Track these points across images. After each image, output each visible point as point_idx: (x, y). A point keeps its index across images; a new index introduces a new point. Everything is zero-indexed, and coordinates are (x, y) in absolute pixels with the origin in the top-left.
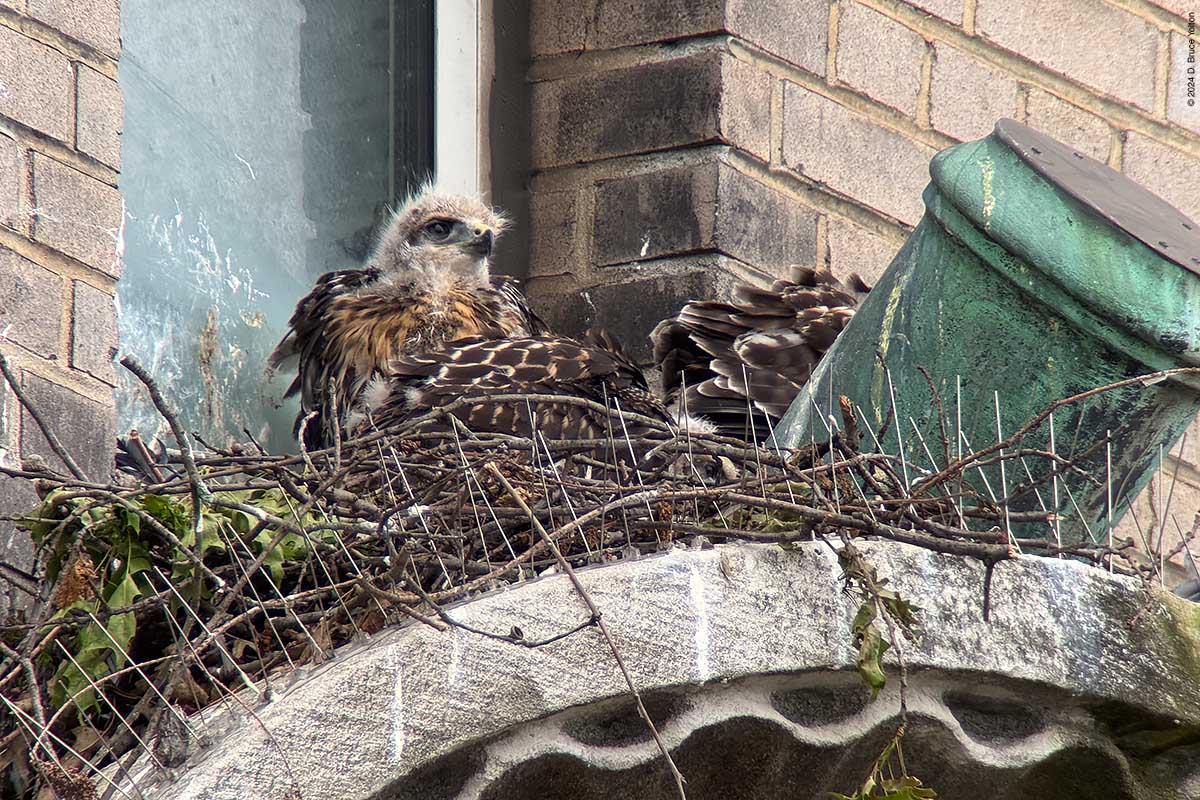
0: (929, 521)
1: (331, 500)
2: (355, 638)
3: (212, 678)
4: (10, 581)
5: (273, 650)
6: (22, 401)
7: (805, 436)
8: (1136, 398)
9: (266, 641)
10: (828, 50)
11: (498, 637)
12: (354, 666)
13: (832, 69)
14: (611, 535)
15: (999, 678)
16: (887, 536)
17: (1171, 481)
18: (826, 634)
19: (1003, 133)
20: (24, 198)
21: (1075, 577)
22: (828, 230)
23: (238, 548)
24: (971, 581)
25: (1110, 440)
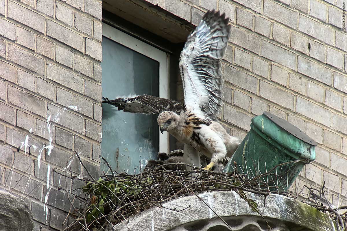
0: (254, 187)
1: (140, 183)
2: (145, 210)
3: (118, 218)
4: (81, 200)
5: (129, 212)
6: (83, 166)
7: (229, 171)
8: (292, 164)
9: (128, 211)
10: (232, 98)
11: (172, 210)
12: (144, 216)
13: (233, 102)
14: (193, 189)
15: (267, 217)
16: (245, 190)
17: (299, 180)
18: (234, 209)
19: (265, 114)
20: (84, 128)
21: (281, 198)
22: (233, 132)
23: (123, 193)
24: (262, 199)
25: (287, 172)
